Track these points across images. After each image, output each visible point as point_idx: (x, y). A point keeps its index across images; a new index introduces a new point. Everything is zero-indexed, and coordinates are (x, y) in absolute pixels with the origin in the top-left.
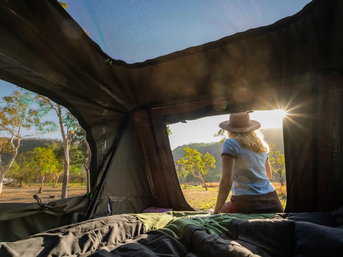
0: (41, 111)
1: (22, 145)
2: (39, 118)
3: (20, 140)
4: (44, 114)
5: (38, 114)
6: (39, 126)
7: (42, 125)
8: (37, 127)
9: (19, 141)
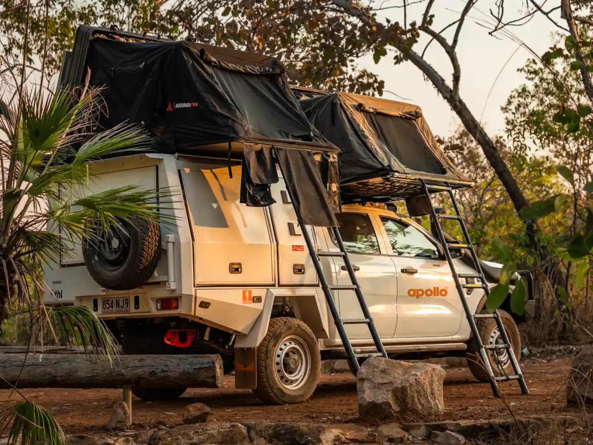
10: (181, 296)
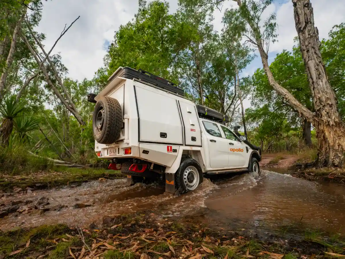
10: (131, 149)
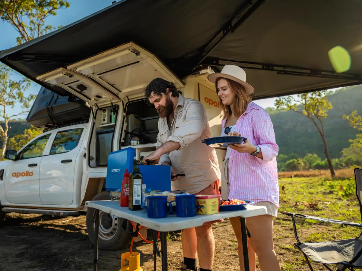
0: (24, 82)
1: (11, 127)
2: (22, 91)
3: (8, 121)
4: (27, 86)
5: (21, 87)
6: (24, 102)
7: (27, 101)
8: (22, 104)
9: (7, 123)
